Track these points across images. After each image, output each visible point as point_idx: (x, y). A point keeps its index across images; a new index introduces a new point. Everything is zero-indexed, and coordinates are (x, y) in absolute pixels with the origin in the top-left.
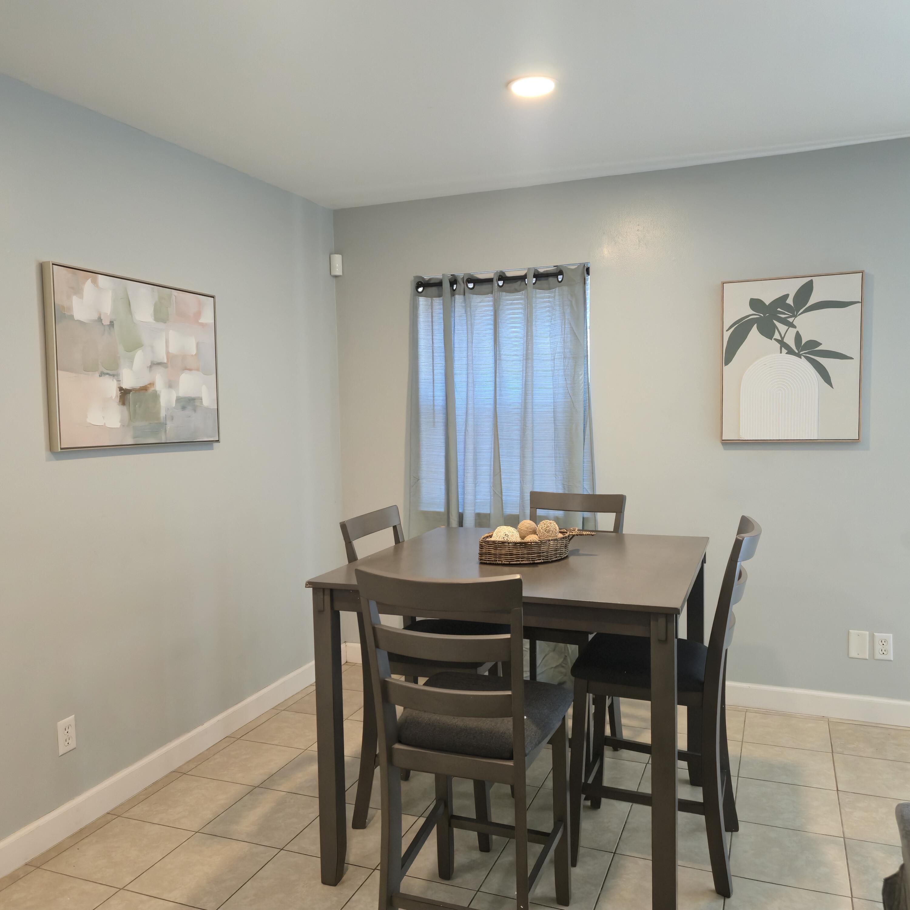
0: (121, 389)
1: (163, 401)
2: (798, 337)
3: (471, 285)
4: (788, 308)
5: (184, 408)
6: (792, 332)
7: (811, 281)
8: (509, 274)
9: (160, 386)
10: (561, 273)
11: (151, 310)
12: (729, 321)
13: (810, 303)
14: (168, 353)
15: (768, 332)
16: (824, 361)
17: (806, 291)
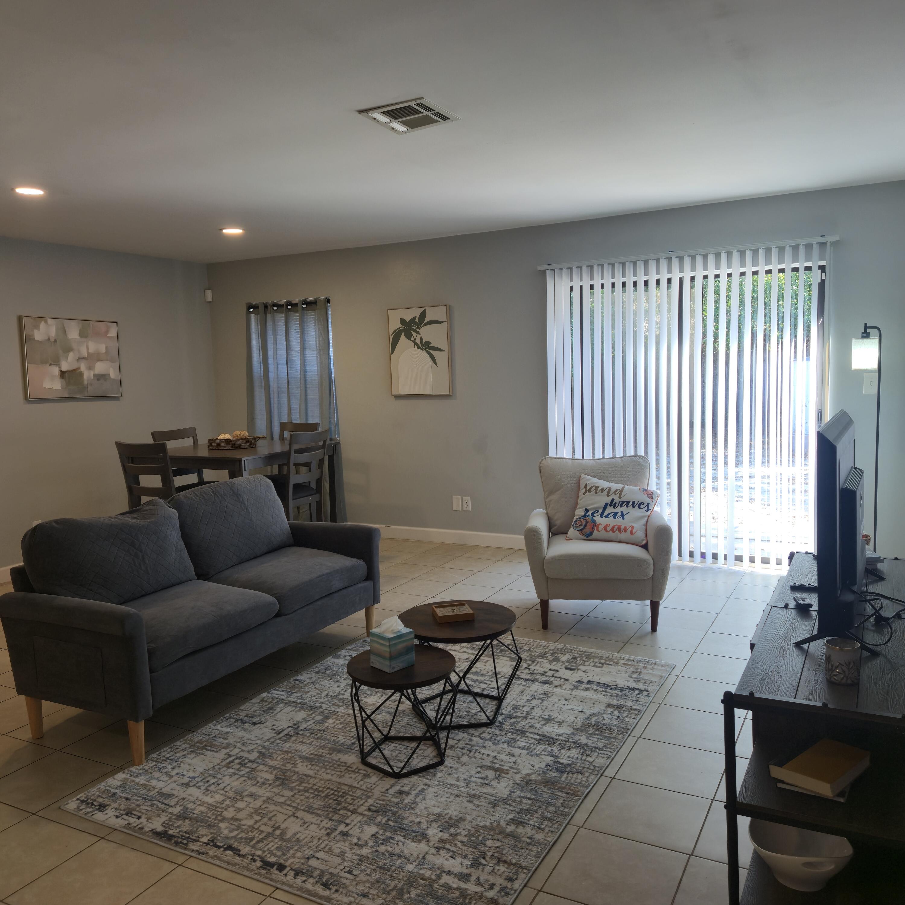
0: (61, 371)
1: (85, 376)
2: (421, 339)
3: (275, 308)
4: (416, 323)
5: (98, 380)
6: (419, 336)
7: (425, 310)
8: (293, 302)
9: (83, 368)
10: (317, 302)
11: (78, 333)
12: (392, 330)
13: (426, 321)
14: (88, 353)
15: (409, 336)
16: (433, 352)
17: (424, 314)
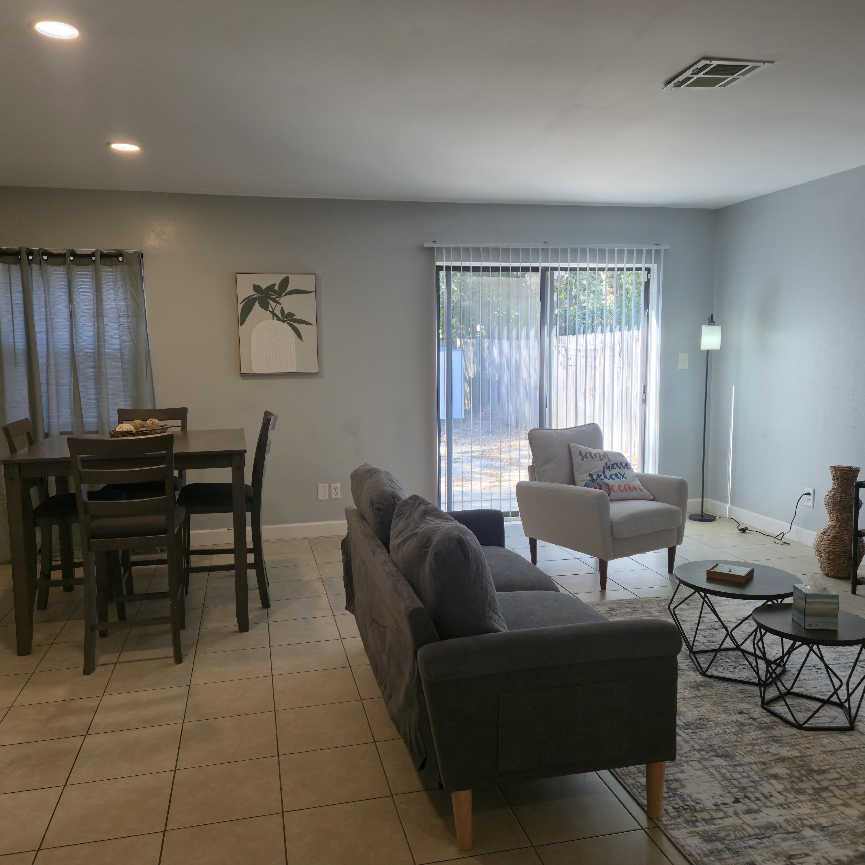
2: (282, 310)
3: (45, 258)
4: (275, 292)
6: (279, 307)
7: (288, 277)
8: (78, 252)
10: (121, 255)
12: (241, 298)
13: (287, 291)
15: (265, 306)
16: (297, 325)
17: (285, 282)
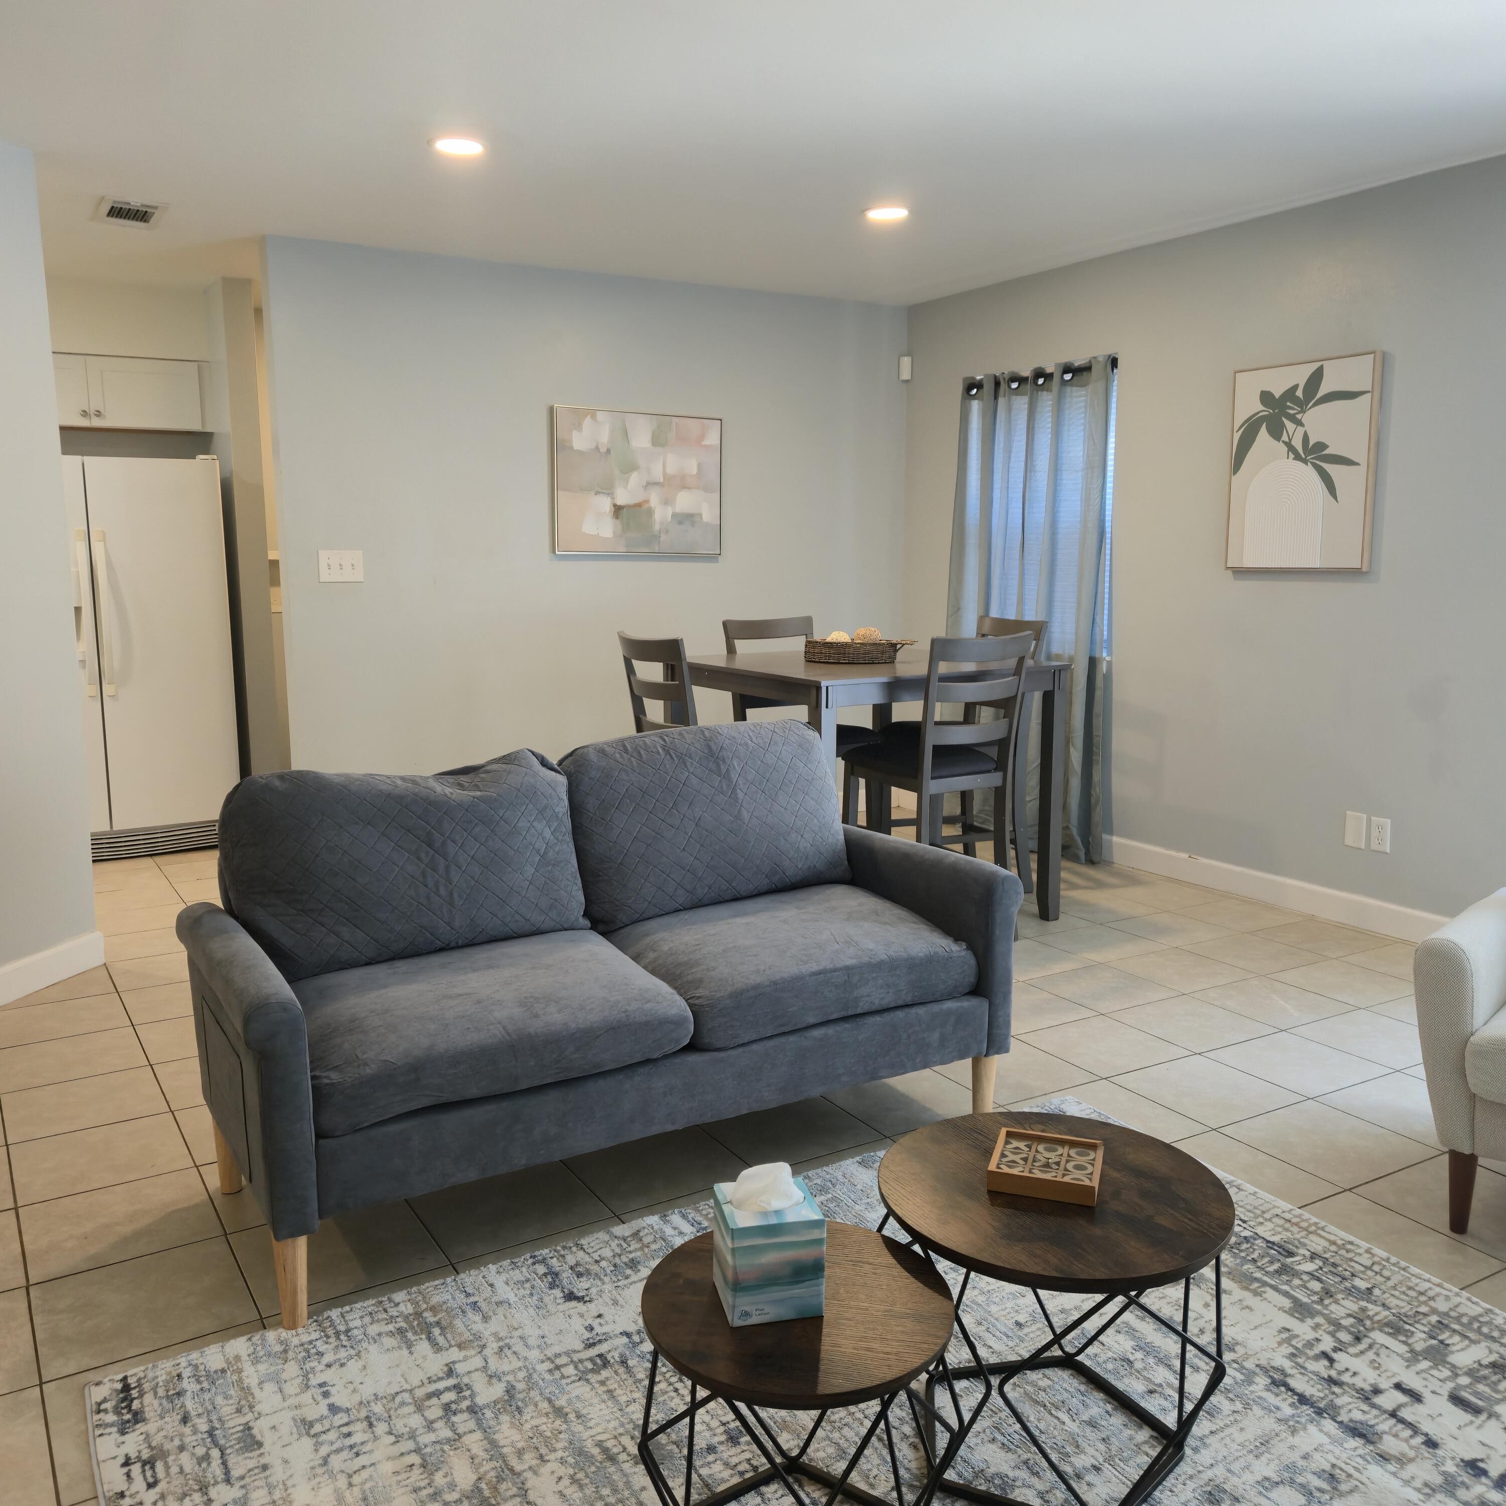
0: (615, 505)
1: (658, 516)
2: (1306, 438)
3: (1014, 385)
4: (1295, 400)
5: (680, 523)
6: (1300, 431)
7: (1322, 367)
8: (1047, 370)
9: (655, 500)
11: (649, 437)
12: (1240, 419)
13: (1320, 394)
14: (665, 474)
15: (1276, 432)
16: (1331, 469)
17: (1316, 378)
